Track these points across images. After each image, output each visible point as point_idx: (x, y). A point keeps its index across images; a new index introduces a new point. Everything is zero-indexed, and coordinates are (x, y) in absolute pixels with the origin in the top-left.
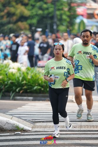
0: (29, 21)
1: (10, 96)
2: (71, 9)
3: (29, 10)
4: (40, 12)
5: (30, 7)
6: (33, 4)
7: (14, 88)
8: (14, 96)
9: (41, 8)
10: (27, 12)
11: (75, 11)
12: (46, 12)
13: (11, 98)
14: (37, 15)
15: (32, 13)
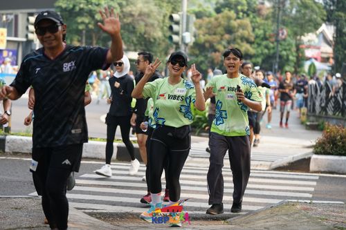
0: (254, 60)
1: (195, 132)
2: (298, 49)
3: (254, 48)
4: (266, 51)
5: (256, 46)
6: (259, 42)
7: (200, 123)
8: (200, 132)
9: (266, 47)
10: (252, 50)
11: (303, 52)
12: (272, 51)
13: (197, 134)
14: (262, 54)
15: (257, 52)
